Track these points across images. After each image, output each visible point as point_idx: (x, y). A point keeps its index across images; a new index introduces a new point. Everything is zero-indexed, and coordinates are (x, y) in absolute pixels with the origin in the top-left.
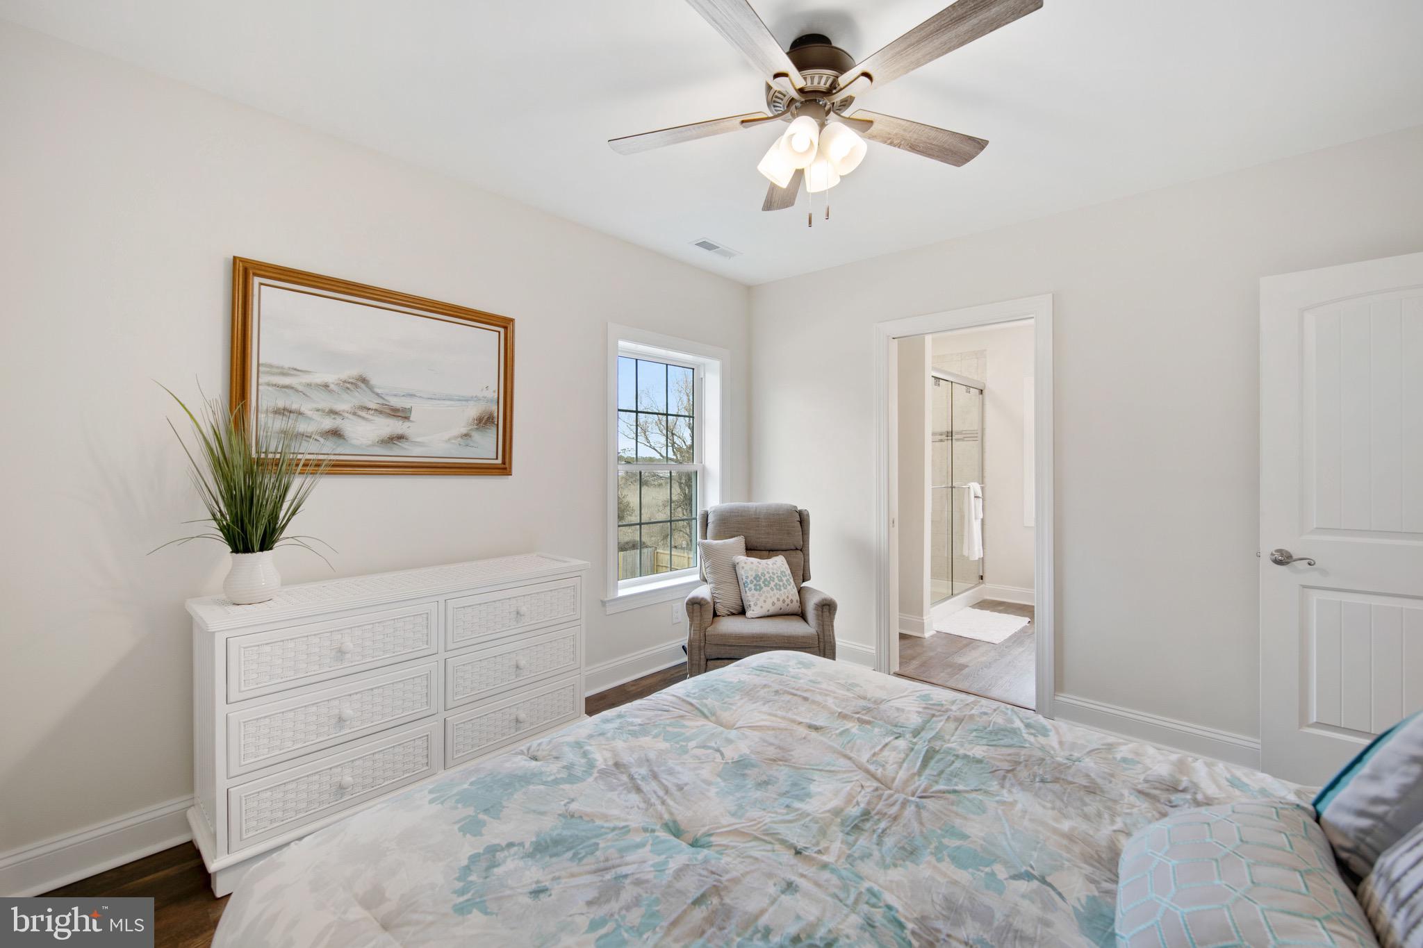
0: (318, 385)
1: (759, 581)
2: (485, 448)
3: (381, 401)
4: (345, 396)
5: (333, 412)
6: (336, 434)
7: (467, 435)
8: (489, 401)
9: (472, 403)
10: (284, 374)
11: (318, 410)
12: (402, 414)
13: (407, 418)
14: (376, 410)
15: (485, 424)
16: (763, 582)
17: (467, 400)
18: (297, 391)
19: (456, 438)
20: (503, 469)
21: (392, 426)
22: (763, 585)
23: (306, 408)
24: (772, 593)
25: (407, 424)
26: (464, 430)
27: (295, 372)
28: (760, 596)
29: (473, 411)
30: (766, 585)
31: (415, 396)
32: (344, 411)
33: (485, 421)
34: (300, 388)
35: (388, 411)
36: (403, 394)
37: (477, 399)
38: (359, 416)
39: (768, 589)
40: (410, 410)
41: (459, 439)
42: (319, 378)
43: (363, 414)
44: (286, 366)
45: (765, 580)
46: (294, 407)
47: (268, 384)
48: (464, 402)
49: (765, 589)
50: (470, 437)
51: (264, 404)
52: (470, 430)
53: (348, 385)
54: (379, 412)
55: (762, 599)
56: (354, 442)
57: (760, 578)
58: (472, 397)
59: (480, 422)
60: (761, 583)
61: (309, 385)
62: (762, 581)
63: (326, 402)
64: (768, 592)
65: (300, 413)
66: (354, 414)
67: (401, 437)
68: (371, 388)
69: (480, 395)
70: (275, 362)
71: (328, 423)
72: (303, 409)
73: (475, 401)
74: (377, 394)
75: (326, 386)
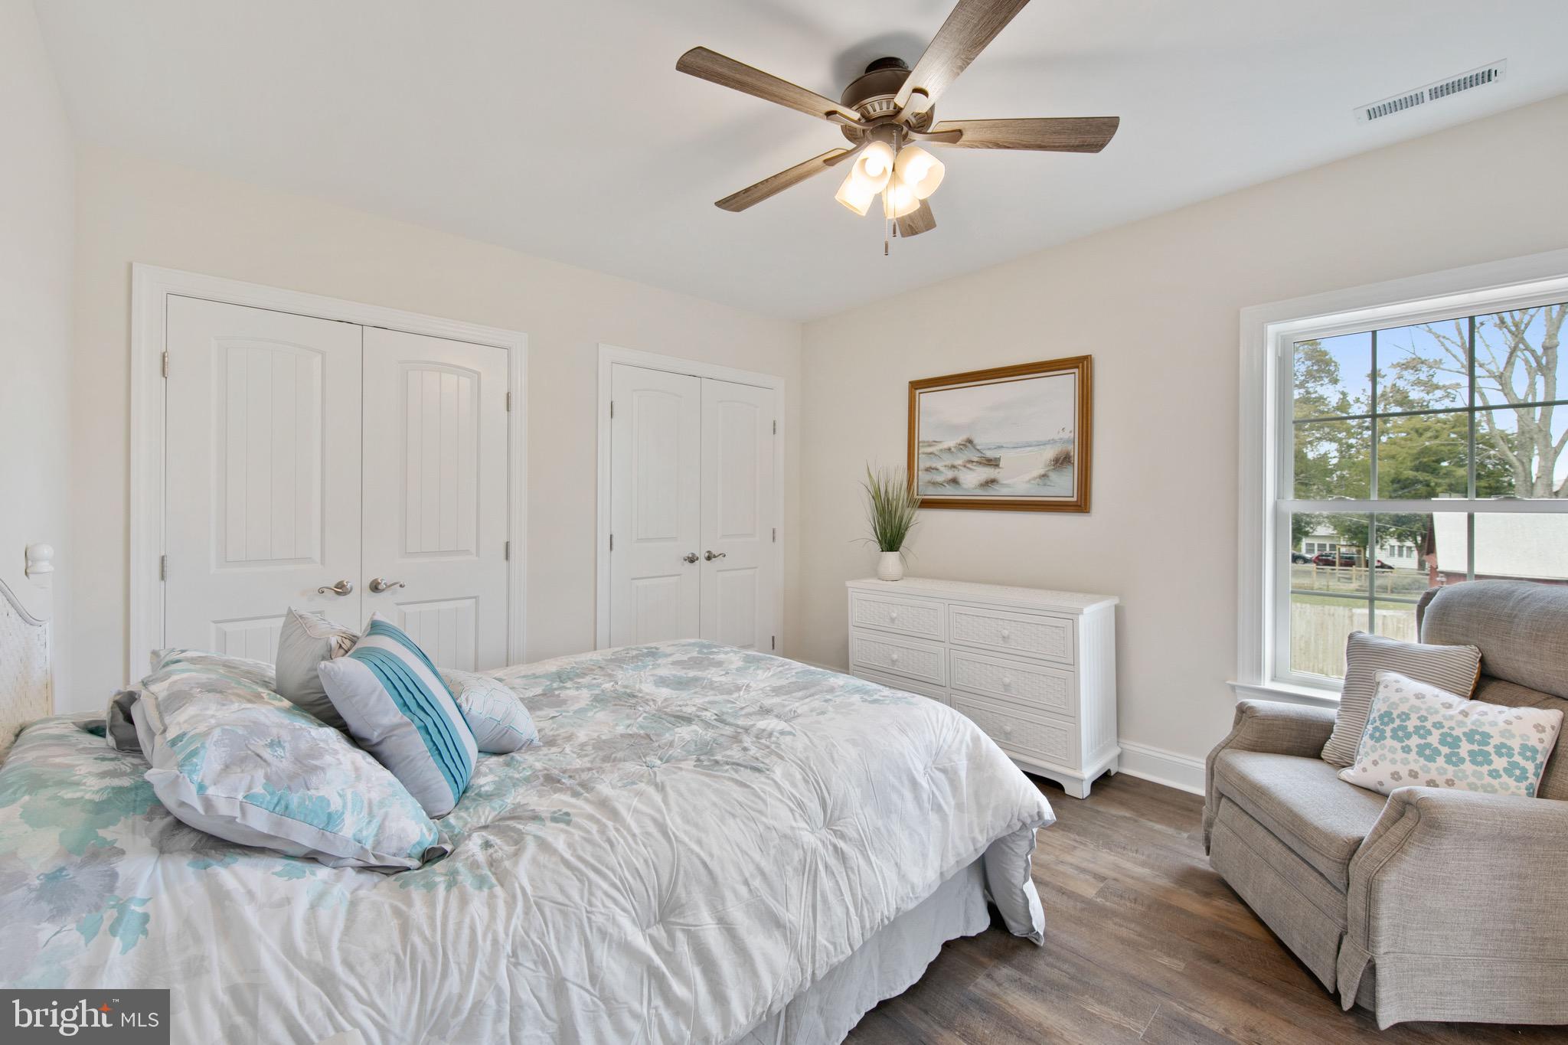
0: (945, 449)
1: (1387, 724)
2: (1064, 486)
3: (980, 455)
4: (960, 455)
5: (953, 467)
6: (954, 481)
7: (1044, 476)
8: (1067, 441)
9: (1049, 446)
10: (930, 446)
11: (945, 466)
12: (993, 463)
13: (997, 466)
14: (977, 462)
15: (1062, 464)
16: (1394, 730)
17: (1044, 444)
18: (936, 455)
19: (1035, 479)
20: (1081, 505)
21: (985, 473)
22: (1388, 734)
23: (939, 465)
24: (1400, 755)
25: (997, 470)
26: (1042, 472)
27: (934, 443)
28: (1373, 752)
29: (1050, 453)
30: (1395, 737)
31: (1002, 447)
32: (959, 465)
33: (1061, 461)
34: (937, 453)
35: (985, 462)
36: (993, 447)
37: (1054, 442)
38: (968, 468)
39: (1398, 745)
40: (999, 459)
41: (1038, 479)
42: (945, 445)
43: (969, 465)
44: (931, 440)
45: (1403, 728)
46: (934, 465)
47: (923, 453)
48: (1042, 447)
49: (1389, 742)
50: (1048, 477)
51: (922, 466)
52: (1049, 471)
53: (961, 447)
54: (979, 463)
55: (1375, 756)
56: (965, 486)
57: (1392, 720)
58: (1049, 441)
59: (1056, 463)
60: (1388, 729)
61: (941, 450)
62: (1391, 726)
63: (948, 460)
64: (1393, 750)
65: (937, 469)
66: (965, 466)
67: (993, 481)
68: (974, 446)
69: (1056, 437)
70: (926, 439)
71: (950, 474)
72: (939, 467)
73: (1052, 443)
74: (978, 450)
75: (950, 449)
